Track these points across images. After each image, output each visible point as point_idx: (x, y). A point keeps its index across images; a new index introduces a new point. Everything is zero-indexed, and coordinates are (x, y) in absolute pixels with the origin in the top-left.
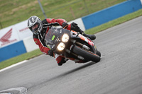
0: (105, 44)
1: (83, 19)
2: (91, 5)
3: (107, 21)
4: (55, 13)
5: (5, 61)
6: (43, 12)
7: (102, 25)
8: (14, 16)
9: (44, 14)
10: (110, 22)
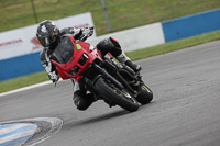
0: (192, 67)
1: (163, 25)
2: (179, 5)
3: (200, 33)
4: (122, 10)
5: (36, 74)
6: (104, 5)
7: (192, 38)
8: (59, 6)
9: (105, 9)
10: (204, 35)
